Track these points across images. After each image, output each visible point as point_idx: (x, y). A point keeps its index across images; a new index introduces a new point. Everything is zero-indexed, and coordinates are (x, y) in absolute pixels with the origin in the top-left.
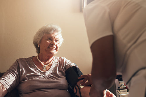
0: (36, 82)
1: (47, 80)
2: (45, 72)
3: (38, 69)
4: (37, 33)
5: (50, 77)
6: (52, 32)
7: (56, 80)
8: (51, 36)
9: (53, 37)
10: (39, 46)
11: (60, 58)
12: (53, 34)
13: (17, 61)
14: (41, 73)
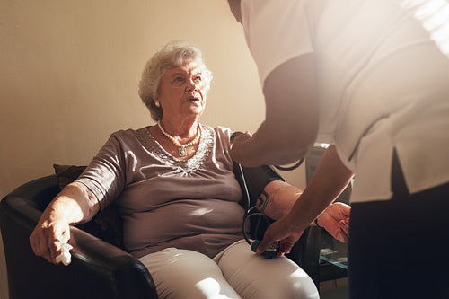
0: (168, 184)
1: (193, 178)
2: (186, 162)
3: (167, 155)
4: (145, 74)
5: (198, 172)
6: (181, 61)
7: (213, 179)
8: (182, 70)
9: (185, 72)
10: (157, 104)
11: (215, 129)
12: (184, 64)
13: (112, 136)
14: (176, 163)
